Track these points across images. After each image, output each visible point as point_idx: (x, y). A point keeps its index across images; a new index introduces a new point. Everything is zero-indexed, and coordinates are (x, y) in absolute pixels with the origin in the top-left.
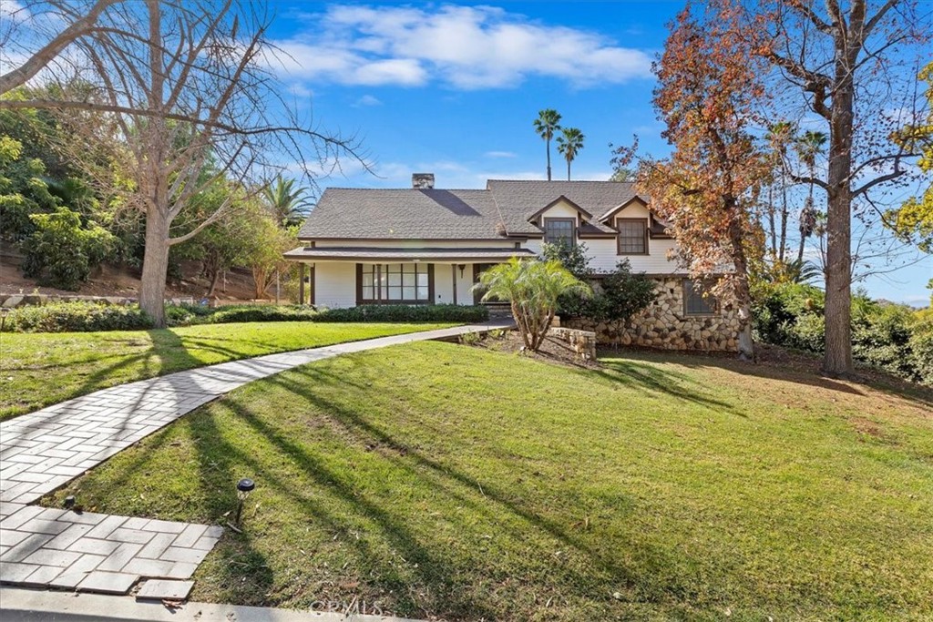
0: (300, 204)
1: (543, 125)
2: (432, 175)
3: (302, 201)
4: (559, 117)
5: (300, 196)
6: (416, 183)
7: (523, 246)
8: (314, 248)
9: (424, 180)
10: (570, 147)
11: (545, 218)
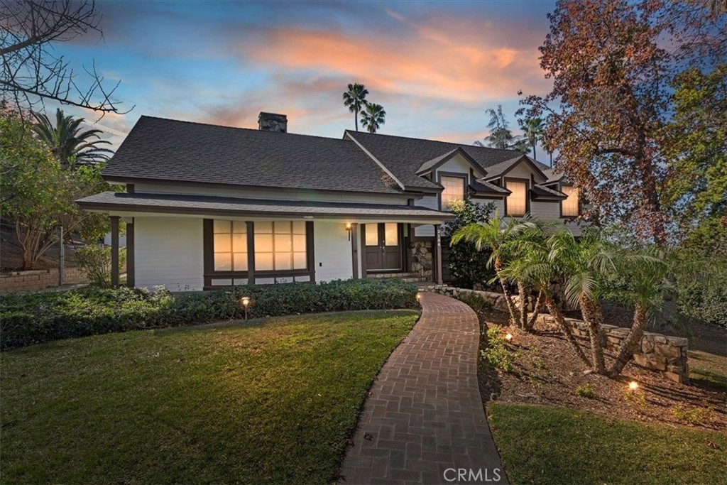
0: (89, 148)
1: (351, 97)
2: (285, 116)
3: (90, 145)
4: (366, 92)
5: (89, 140)
6: (265, 124)
7: (417, 203)
8: (132, 194)
9: (276, 122)
10: (373, 121)
11: (439, 172)
